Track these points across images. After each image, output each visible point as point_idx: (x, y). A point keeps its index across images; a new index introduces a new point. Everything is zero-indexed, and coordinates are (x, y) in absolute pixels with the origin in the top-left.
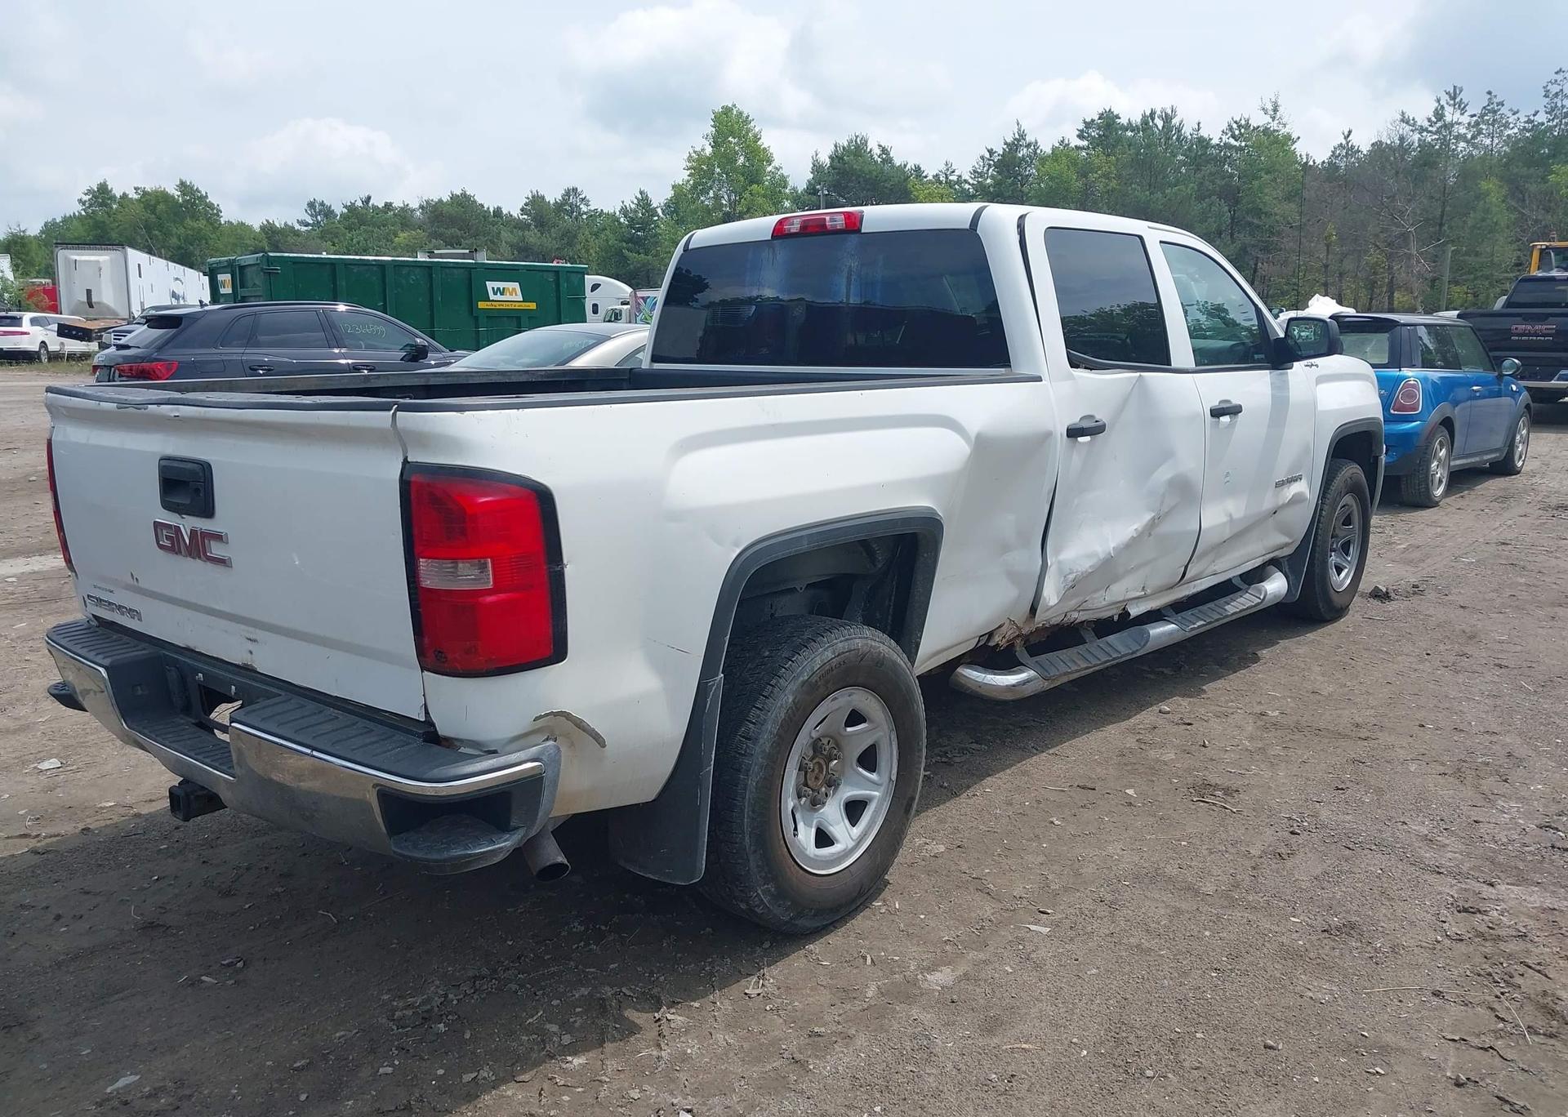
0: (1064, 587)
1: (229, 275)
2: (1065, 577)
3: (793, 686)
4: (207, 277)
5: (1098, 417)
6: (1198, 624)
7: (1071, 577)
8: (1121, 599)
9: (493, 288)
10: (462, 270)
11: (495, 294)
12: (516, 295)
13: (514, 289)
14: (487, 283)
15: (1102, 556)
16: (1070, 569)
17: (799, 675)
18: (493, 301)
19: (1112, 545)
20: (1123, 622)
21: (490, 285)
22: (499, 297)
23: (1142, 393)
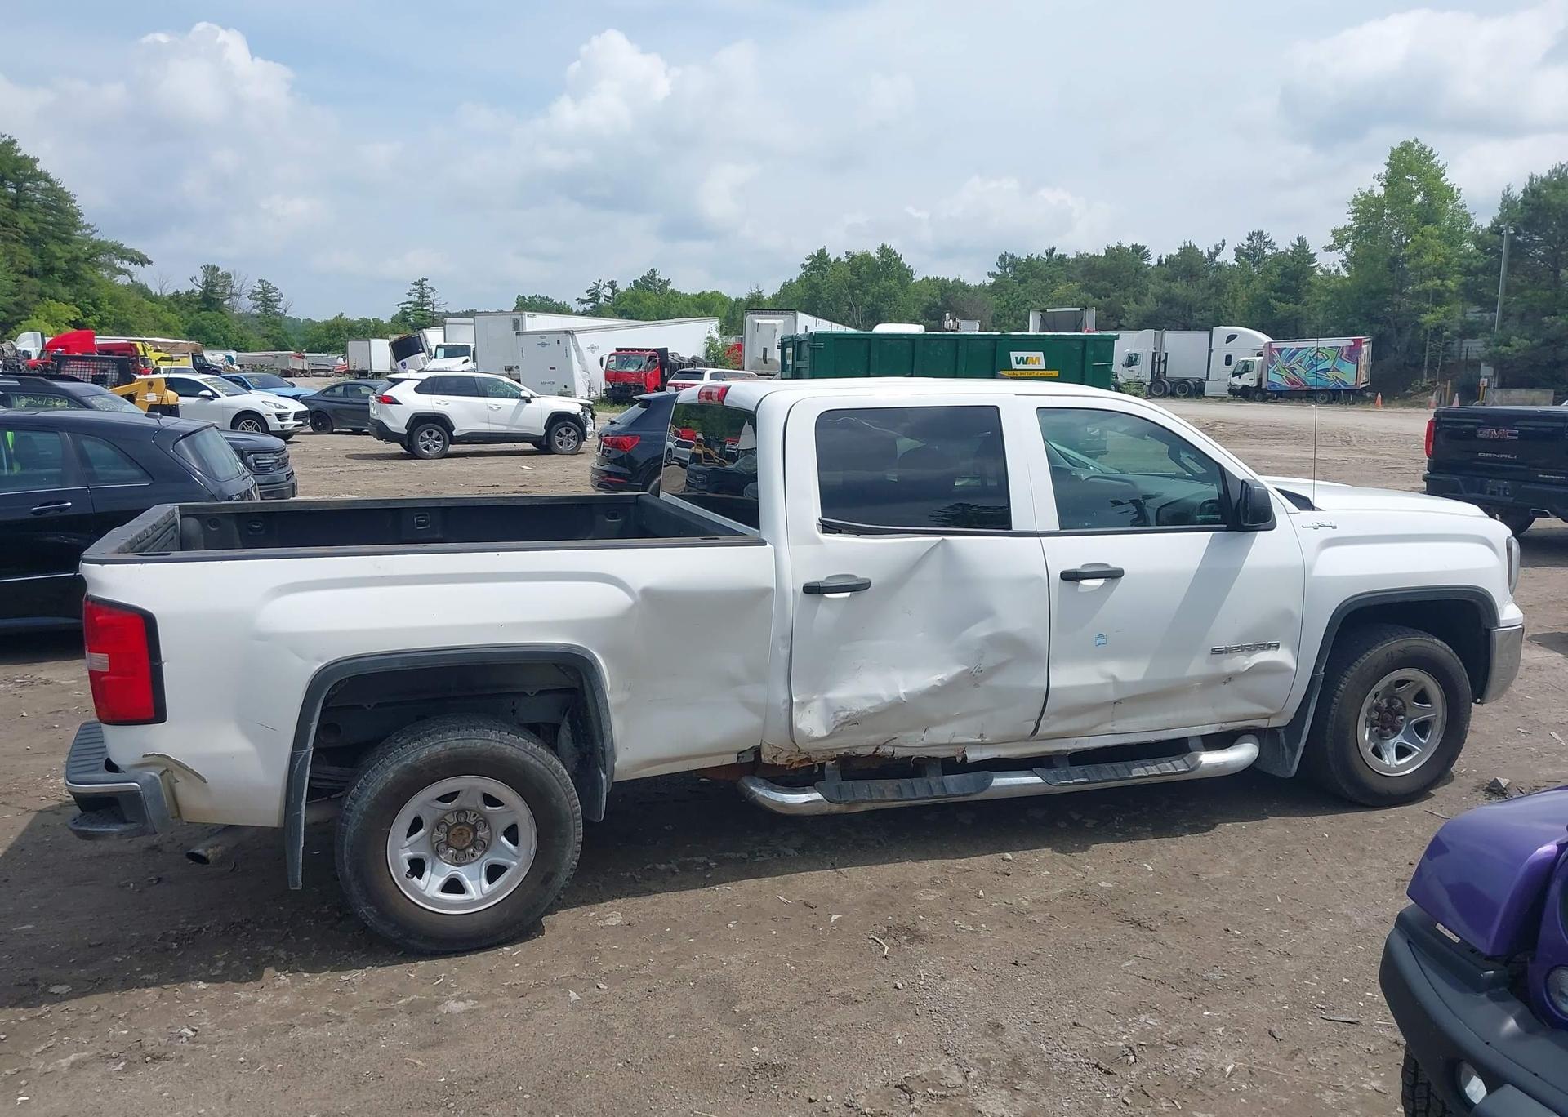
0: (834, 722)
1: (791, 349)
2: (835, 713)
3: (396, 767)
4: (780, 350)
5: (860, 576)
6: (1078, 780)
7: (842, 714)
8: (947, 742)
9: (1017, 358)
10: (989, 342)
11: (1018, 363)
12: (1039, 364)
13: (1038, 358)
14: (1011, 353)
15: (887, 699)
16: (842, 707)
17: (403, 760)
18: (1015, 370)
19: (902, 691)
20: (954, 765)
21: (1013, 355)
22: (1022, 366)
23: (950, 555)
